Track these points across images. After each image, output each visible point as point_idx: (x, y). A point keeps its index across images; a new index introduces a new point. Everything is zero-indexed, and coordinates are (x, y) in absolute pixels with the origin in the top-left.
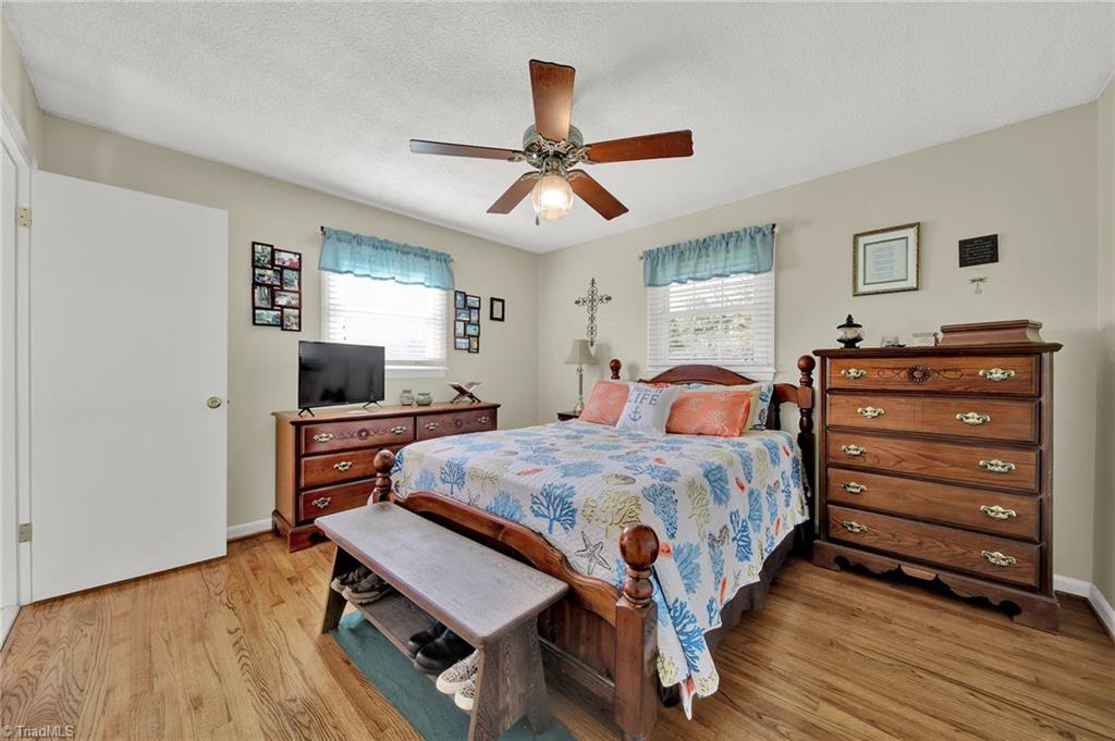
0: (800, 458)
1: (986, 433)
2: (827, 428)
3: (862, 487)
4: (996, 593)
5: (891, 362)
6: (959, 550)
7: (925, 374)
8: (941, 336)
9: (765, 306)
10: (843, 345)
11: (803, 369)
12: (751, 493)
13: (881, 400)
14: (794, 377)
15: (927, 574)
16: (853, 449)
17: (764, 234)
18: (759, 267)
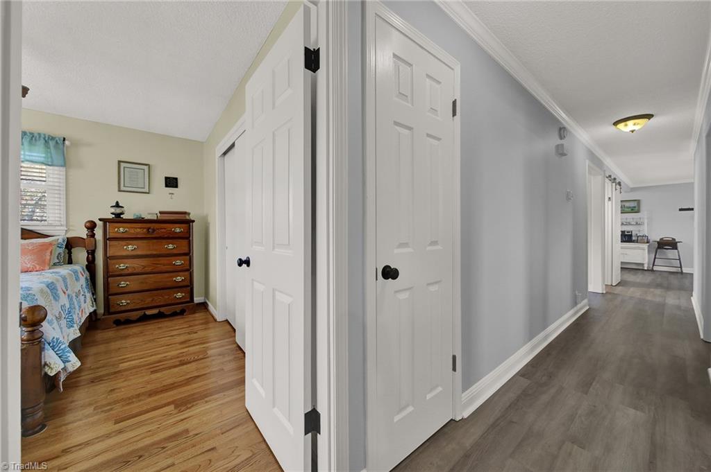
0: (89, 278)
1: (175, 252)
2: (108, 258)
3: (128, 283)
4: (178, 308)
5: (140, 225)
6: (167, 297)
7: (154, 230)
8: (159, 215)
9: (58, 188)
10: (114, 216)
11: (88, 228)
12: (69, 296)
13: (135, 242)
14: (83, 233)
15: (155, 311)
16: (122, 266)
17: (57, 142)
18: (52, 162)
